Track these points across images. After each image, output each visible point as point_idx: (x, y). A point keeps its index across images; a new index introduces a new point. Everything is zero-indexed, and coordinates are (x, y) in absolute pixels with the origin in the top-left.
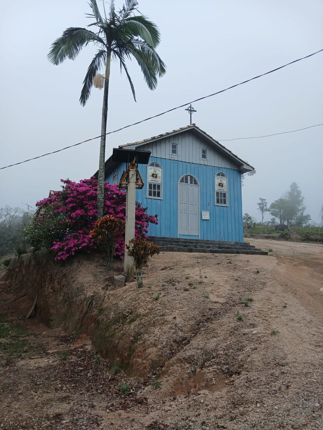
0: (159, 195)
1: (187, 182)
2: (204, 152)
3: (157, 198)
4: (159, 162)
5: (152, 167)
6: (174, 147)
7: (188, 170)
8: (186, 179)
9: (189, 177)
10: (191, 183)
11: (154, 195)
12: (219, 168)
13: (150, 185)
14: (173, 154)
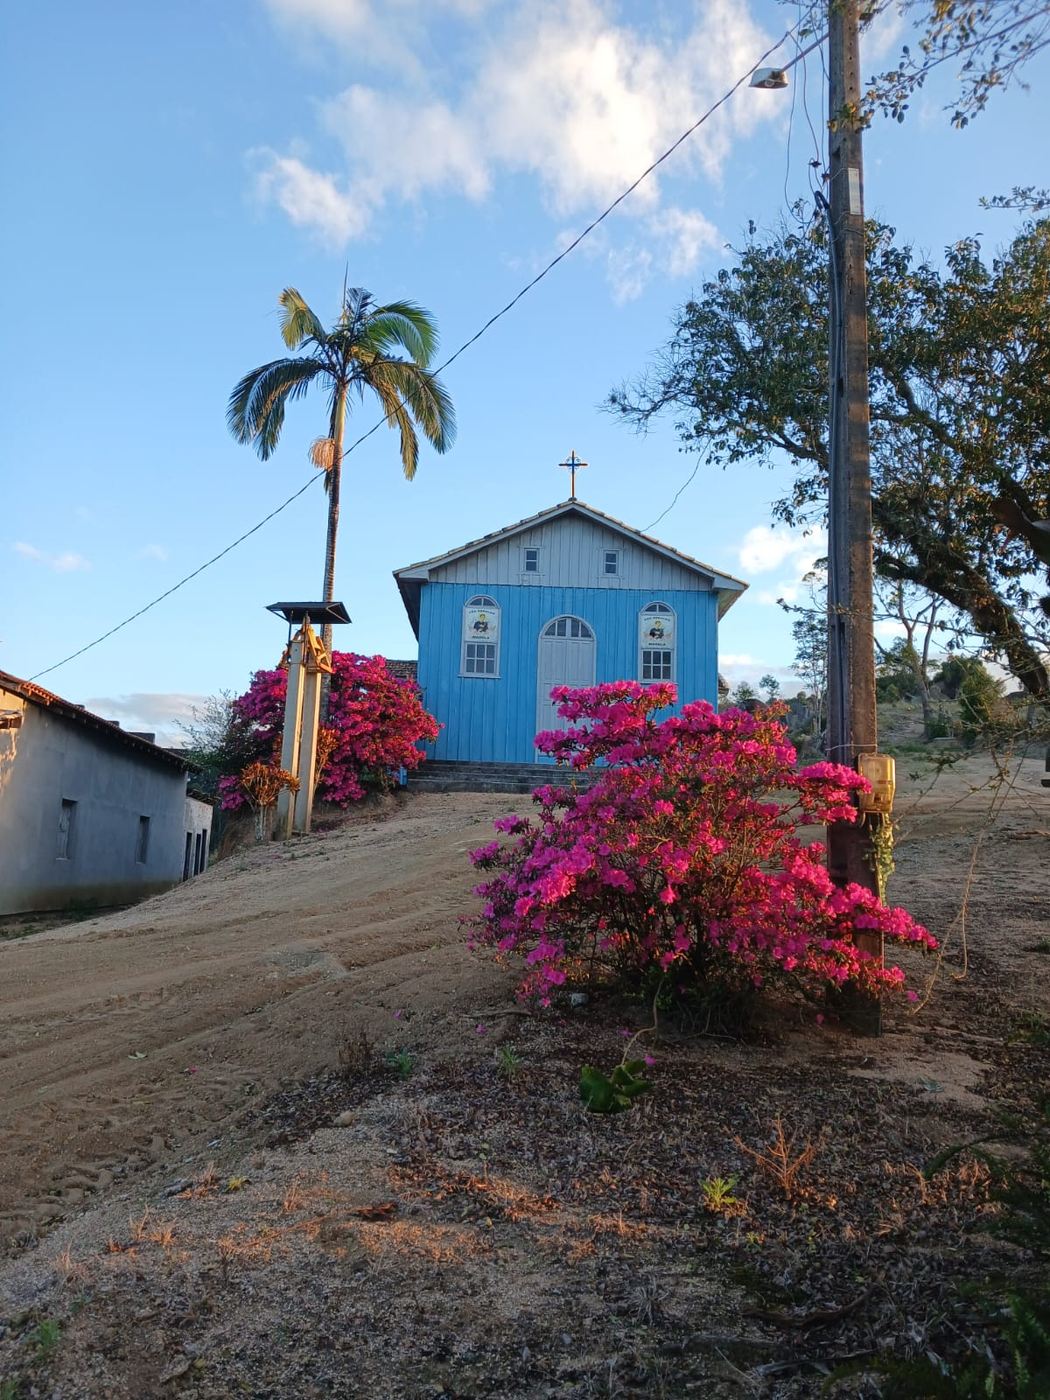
0: (490, 670)
1: (562, 634)
2: (611, 558)
3: (485, 675)
4: (492, 597)
5: (476, 608)
6: (532, 555)
7: (568, 606)
8: (562, 624)
9: (569, 623)
10: (575, 634)
11: (480, 670)
12: (653, 592)
13: (470, 648)
14: (531, 573)
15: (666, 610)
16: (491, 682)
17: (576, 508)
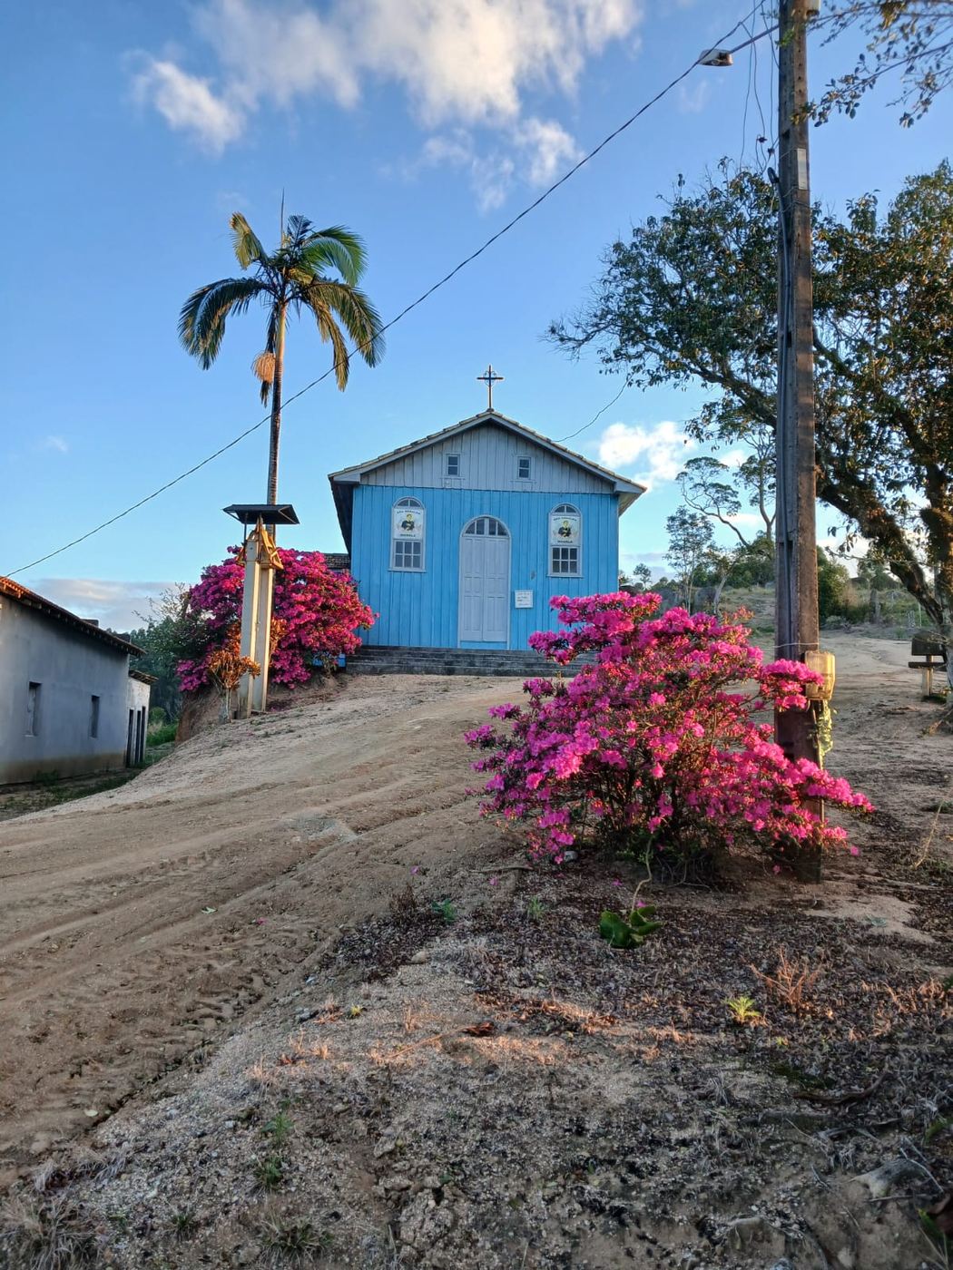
0: (417, 564)
1: (480, 532)
2: (524, 463)
3: (412, 569)
4: (418, 499)
5: (403, 509)
6: (453, 461)
7: (486, 507)
8: (481, 524)
9: (487, 522)
10: (492, 533)
11: (408, 564)
12: (561, 494)
13: (399, 545)
14: (453, 477)
15: (573, 511)
16: (417, 576)
17: (494, 418)
